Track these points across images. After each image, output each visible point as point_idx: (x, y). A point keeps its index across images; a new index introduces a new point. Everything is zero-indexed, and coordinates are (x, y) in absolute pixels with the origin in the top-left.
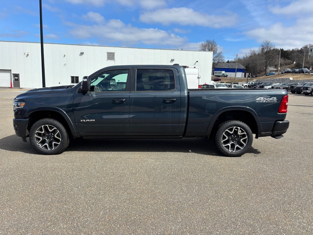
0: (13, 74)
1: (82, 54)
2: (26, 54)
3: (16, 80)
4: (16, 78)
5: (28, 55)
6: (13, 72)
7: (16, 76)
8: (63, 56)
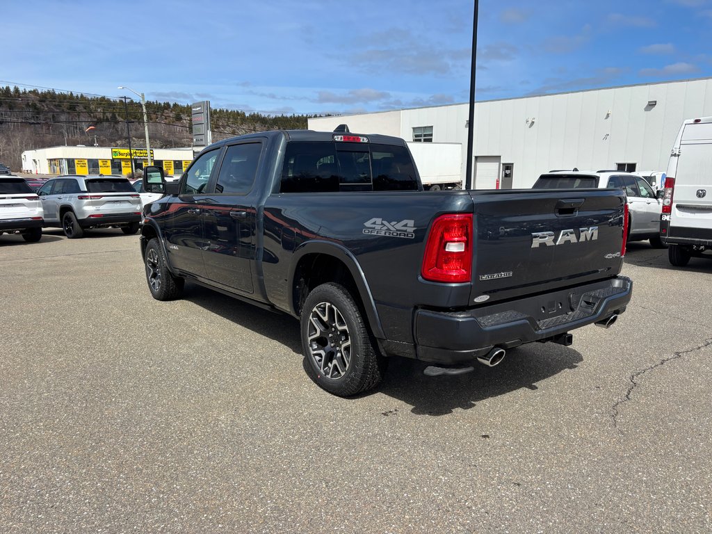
0: (503, 164)
1: (652, 105)
2: (530, 122)
3: (506, 175)
4: (508, 172)
5: (533, 122)
6: (503, 161)
7: (508, 167)
8: (605, 116)
